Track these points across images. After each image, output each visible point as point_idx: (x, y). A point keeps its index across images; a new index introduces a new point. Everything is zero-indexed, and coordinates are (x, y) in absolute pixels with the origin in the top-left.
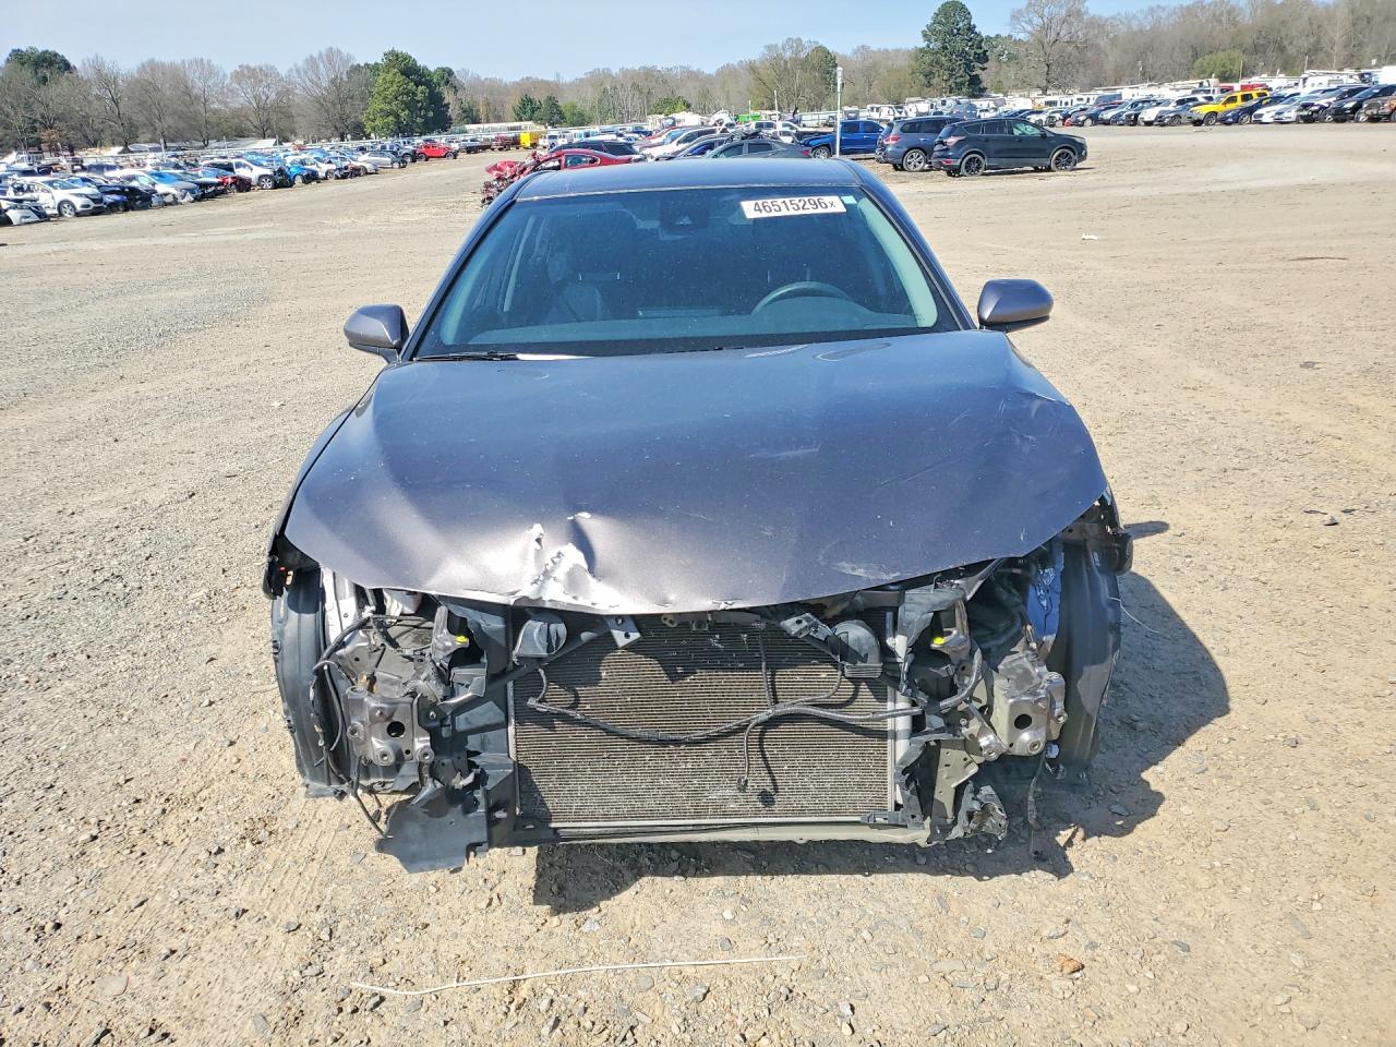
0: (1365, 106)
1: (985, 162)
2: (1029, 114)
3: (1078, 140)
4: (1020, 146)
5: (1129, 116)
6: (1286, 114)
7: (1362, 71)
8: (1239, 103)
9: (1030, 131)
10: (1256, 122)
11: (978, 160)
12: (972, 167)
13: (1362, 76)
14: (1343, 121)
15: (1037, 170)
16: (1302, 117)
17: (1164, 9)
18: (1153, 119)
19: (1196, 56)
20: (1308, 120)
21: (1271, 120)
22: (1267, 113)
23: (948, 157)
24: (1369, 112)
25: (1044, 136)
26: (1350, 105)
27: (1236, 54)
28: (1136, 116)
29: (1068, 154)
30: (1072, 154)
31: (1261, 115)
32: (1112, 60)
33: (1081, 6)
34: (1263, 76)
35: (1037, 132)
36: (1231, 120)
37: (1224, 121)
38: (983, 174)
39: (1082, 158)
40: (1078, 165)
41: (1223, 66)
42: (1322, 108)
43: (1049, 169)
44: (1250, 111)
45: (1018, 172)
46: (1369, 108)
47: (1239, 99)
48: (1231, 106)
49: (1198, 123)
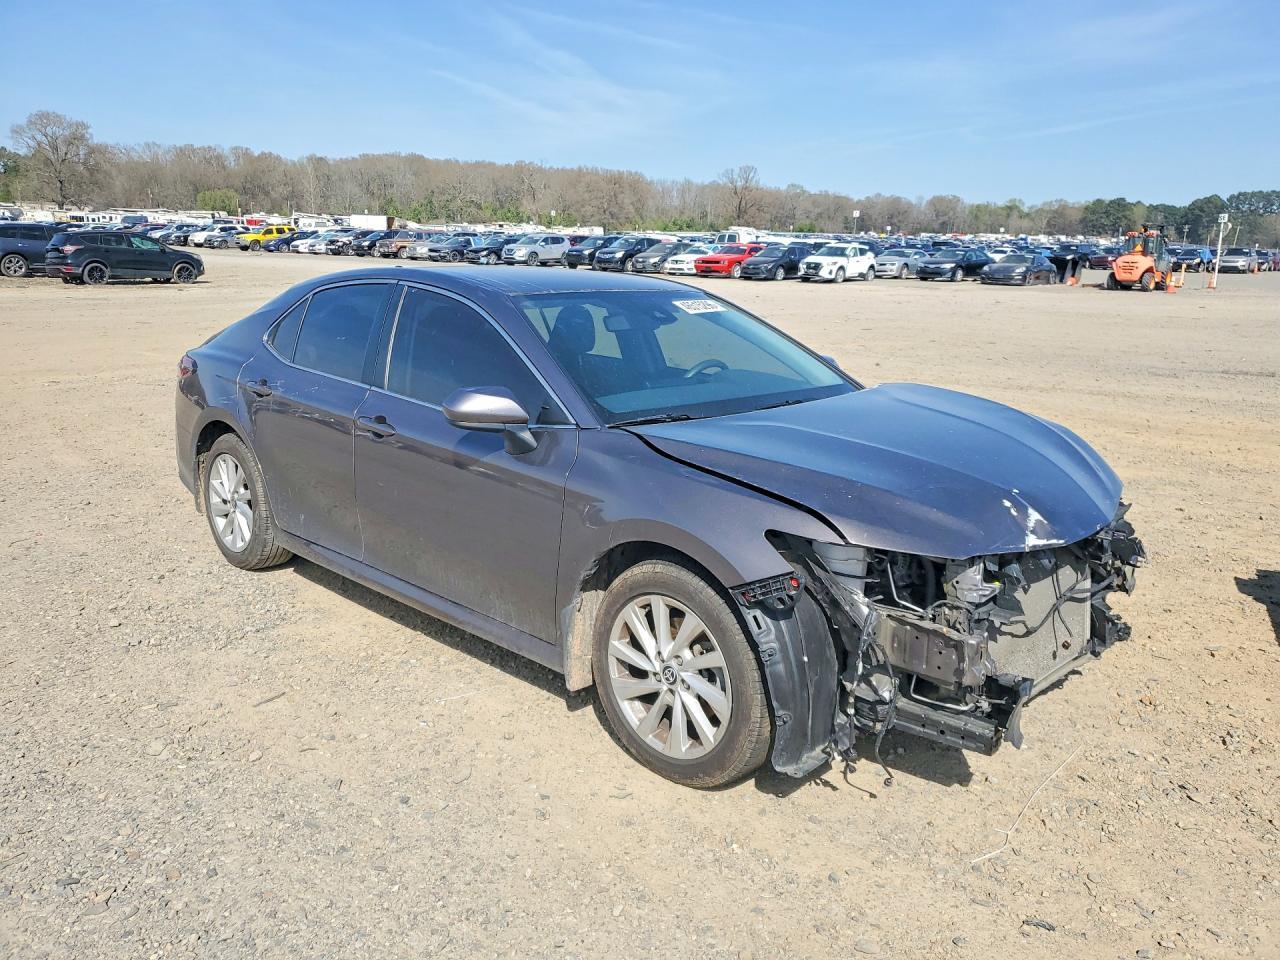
0: (378, 245)
1: (108, 272)
2: (152, 229)
3: (195, 257)
4: (140, 258)
5: (179, 237)
6: (317, 247)
7: (336, 217)
8: (275, 235)
9: (148, 246)
10: (293, 251)
11: (101, 270)
12: (96, 277)
13: (336, 221)
14: (363, 255)
15: (155, 281)
16: (331, 250)
17: (159, 146)
18: (202, 241)
19: (197, 190)
20: (336, 253)
21: (307, 251)
22: (303, 245)
23: (67, 264)
24: (381, 250)
25: (163, 251)
26: (367, 243)
27: (231, 193)
28: (186, 238)
29: (188, 269)
30: (191, 268)
31: (297, 246)
32: (119, 183)
33: (84, 131)
34: (262, 213)
35: (156, 248)
36: (273, 248)
37: (267, 249)
38: (108, 283)
39: (201, 273)
40: (199, 279)
41: (223, 201)
42: (345, 244)
43: (168, 281)
44: (288, 242)
45: (139, 283)
46: (381, 246)
47: (275, 231)
48: (269, 237)
49: (245, 248)
